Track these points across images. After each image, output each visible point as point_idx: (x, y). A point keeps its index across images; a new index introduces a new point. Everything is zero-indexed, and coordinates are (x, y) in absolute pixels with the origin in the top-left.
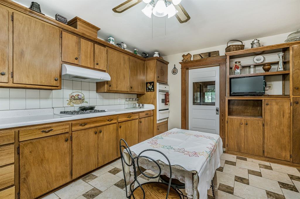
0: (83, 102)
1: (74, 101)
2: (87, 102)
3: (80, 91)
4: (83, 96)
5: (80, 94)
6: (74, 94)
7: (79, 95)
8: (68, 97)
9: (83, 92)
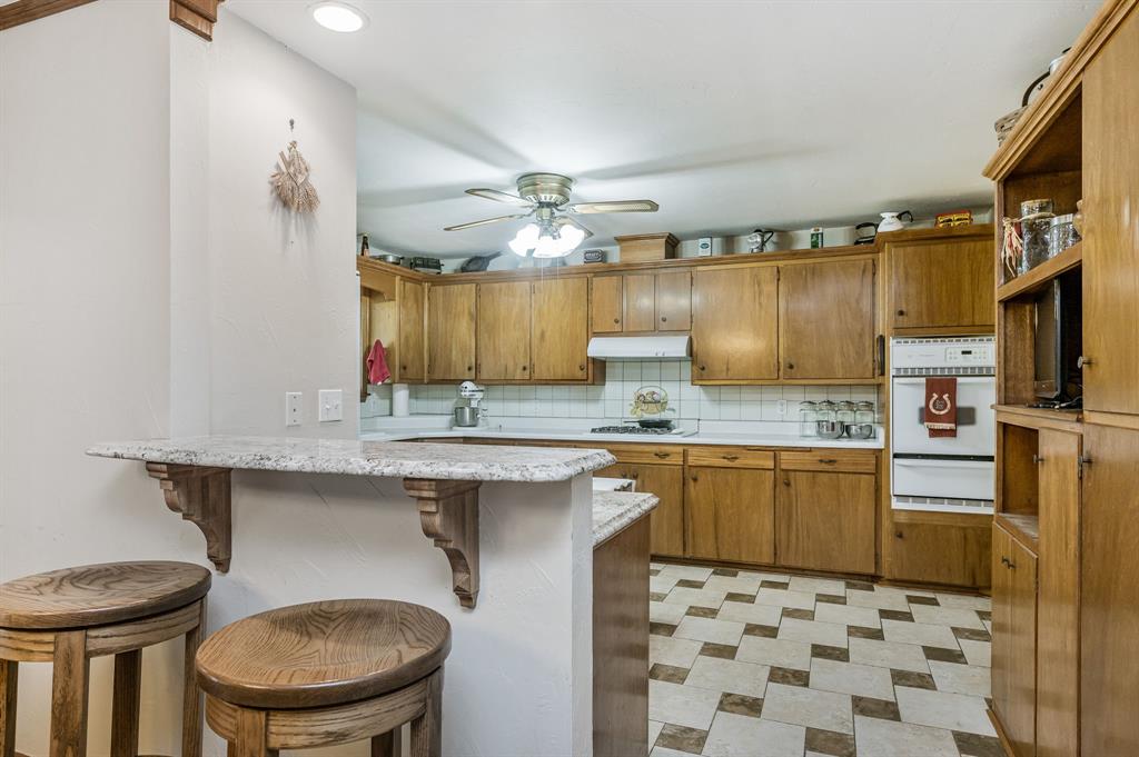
0: (664, 410)
1: (644, 407)
2: (673, 410)
3: (657, 384)
4: (663, 394)
5: (657, 390)
6: (644, 392)
7: (654, 393)
8: (632, 398)
9: (665, 386)
